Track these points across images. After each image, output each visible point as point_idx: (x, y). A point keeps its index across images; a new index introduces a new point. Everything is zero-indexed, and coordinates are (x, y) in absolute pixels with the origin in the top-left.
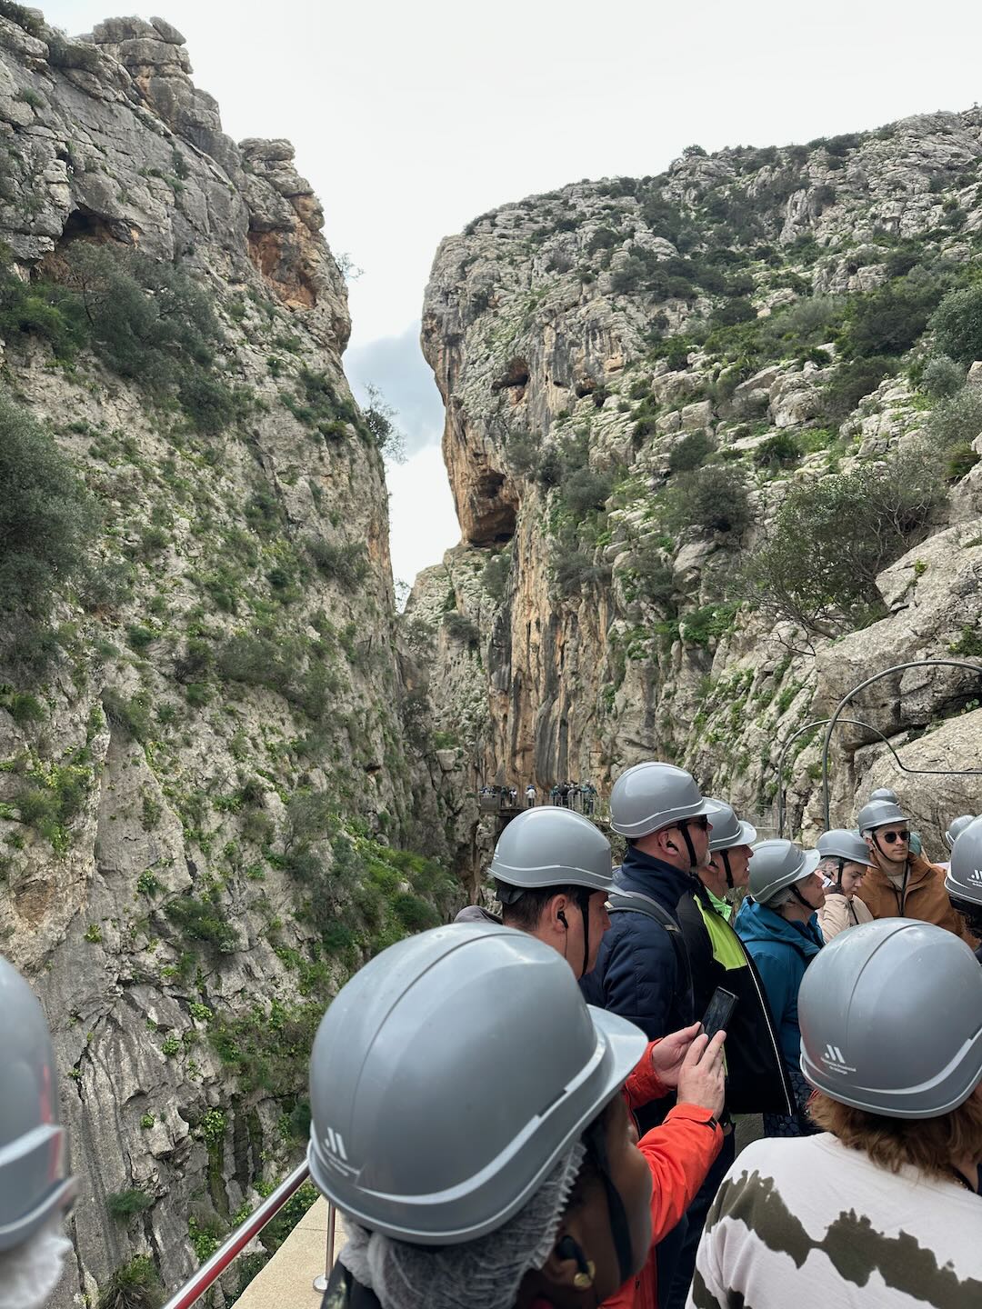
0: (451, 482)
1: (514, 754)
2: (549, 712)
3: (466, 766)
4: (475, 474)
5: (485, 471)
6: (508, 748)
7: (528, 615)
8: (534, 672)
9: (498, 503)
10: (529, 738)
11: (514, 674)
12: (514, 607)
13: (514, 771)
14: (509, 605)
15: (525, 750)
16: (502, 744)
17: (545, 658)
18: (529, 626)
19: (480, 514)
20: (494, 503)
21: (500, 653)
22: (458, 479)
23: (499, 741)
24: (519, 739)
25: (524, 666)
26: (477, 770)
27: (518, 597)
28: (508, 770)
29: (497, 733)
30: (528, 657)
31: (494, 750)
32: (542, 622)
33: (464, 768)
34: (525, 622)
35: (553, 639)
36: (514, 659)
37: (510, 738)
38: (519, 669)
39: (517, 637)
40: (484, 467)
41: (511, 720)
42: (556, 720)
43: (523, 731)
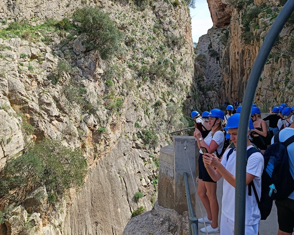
0: (209, 8)
1: (231, 93)
2: (242, 80)
3: (216, 96)
4: (217, 5)
5: (220, 3)
6: (229, 91)
7: (235, 50)
8: (237, 67)
9: (225, 14)
10: (236, 88)
11: (230, 68)
12: (230, 47)
13: (231, 98)
14: (229, 47)
15: (235, 91)
16: (228, 90)
17: (240, 64)
18: (235, 53)
19: (219, 17)
20: (224, 13)
21: (226, 62)
22: (212, 7)
23: (226, 88)
24: (233, 88)
25: (234, 66)
26: (220, 97)
27: (231, 44)
28: (230, 98)
29: (226, 86)
30: (235, 63)
31: (225, 92)
32: (239, 52)
33: (215, 97)
34: (234, 52)
35: (242, 57)
36: (231, 64)
37: (230, 88)
38: (232, 67)
39: (231, 56)
40: (220, 2)
41: (230, 82)
42: (244, 82)
43: (234, 86)
